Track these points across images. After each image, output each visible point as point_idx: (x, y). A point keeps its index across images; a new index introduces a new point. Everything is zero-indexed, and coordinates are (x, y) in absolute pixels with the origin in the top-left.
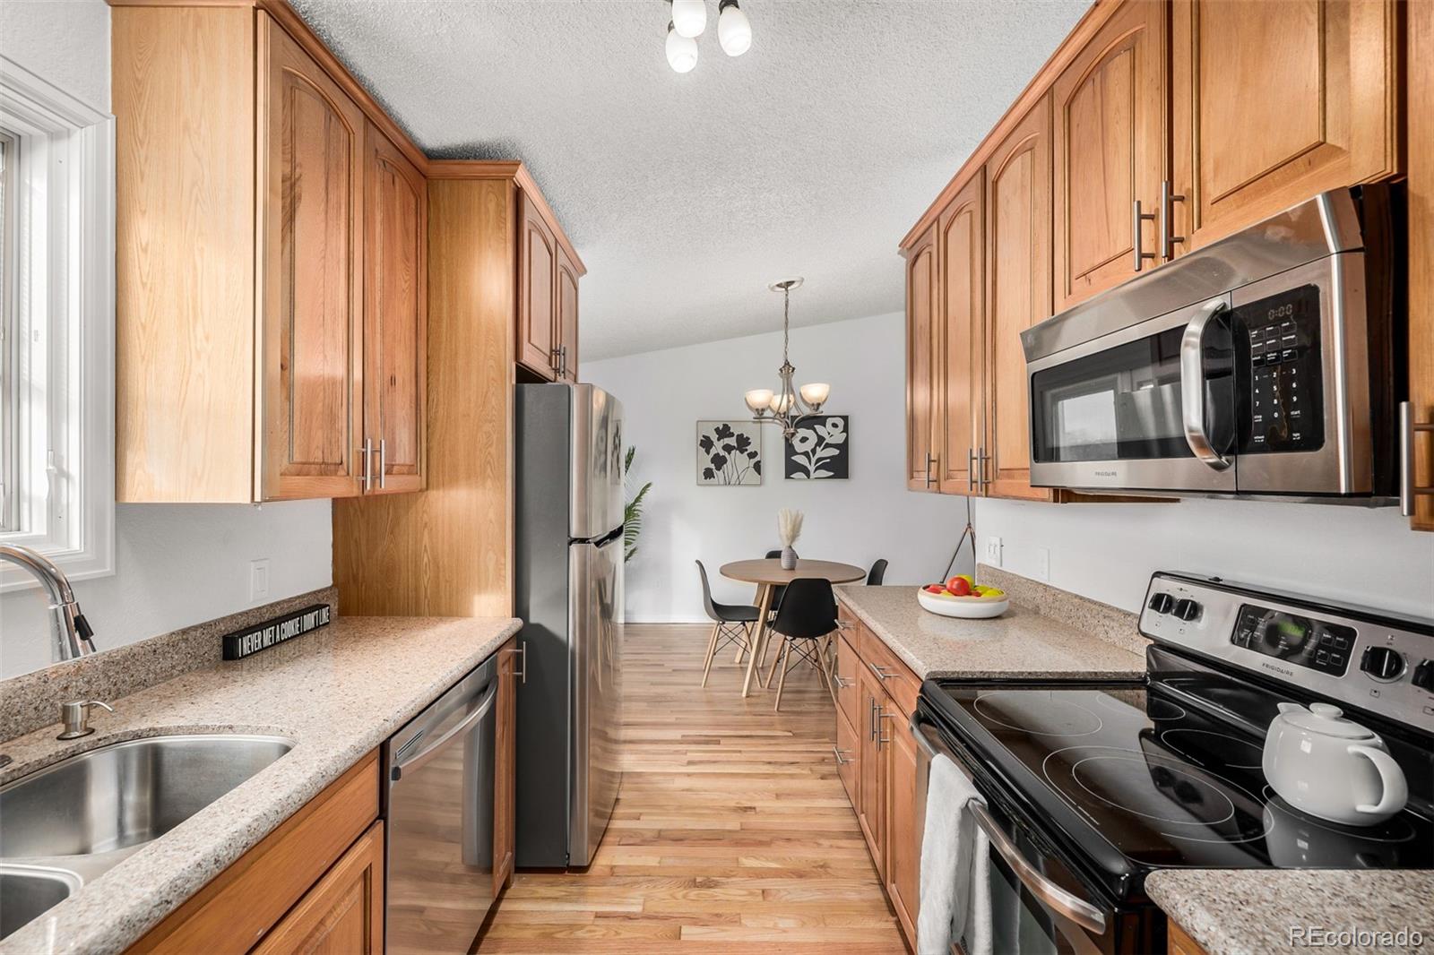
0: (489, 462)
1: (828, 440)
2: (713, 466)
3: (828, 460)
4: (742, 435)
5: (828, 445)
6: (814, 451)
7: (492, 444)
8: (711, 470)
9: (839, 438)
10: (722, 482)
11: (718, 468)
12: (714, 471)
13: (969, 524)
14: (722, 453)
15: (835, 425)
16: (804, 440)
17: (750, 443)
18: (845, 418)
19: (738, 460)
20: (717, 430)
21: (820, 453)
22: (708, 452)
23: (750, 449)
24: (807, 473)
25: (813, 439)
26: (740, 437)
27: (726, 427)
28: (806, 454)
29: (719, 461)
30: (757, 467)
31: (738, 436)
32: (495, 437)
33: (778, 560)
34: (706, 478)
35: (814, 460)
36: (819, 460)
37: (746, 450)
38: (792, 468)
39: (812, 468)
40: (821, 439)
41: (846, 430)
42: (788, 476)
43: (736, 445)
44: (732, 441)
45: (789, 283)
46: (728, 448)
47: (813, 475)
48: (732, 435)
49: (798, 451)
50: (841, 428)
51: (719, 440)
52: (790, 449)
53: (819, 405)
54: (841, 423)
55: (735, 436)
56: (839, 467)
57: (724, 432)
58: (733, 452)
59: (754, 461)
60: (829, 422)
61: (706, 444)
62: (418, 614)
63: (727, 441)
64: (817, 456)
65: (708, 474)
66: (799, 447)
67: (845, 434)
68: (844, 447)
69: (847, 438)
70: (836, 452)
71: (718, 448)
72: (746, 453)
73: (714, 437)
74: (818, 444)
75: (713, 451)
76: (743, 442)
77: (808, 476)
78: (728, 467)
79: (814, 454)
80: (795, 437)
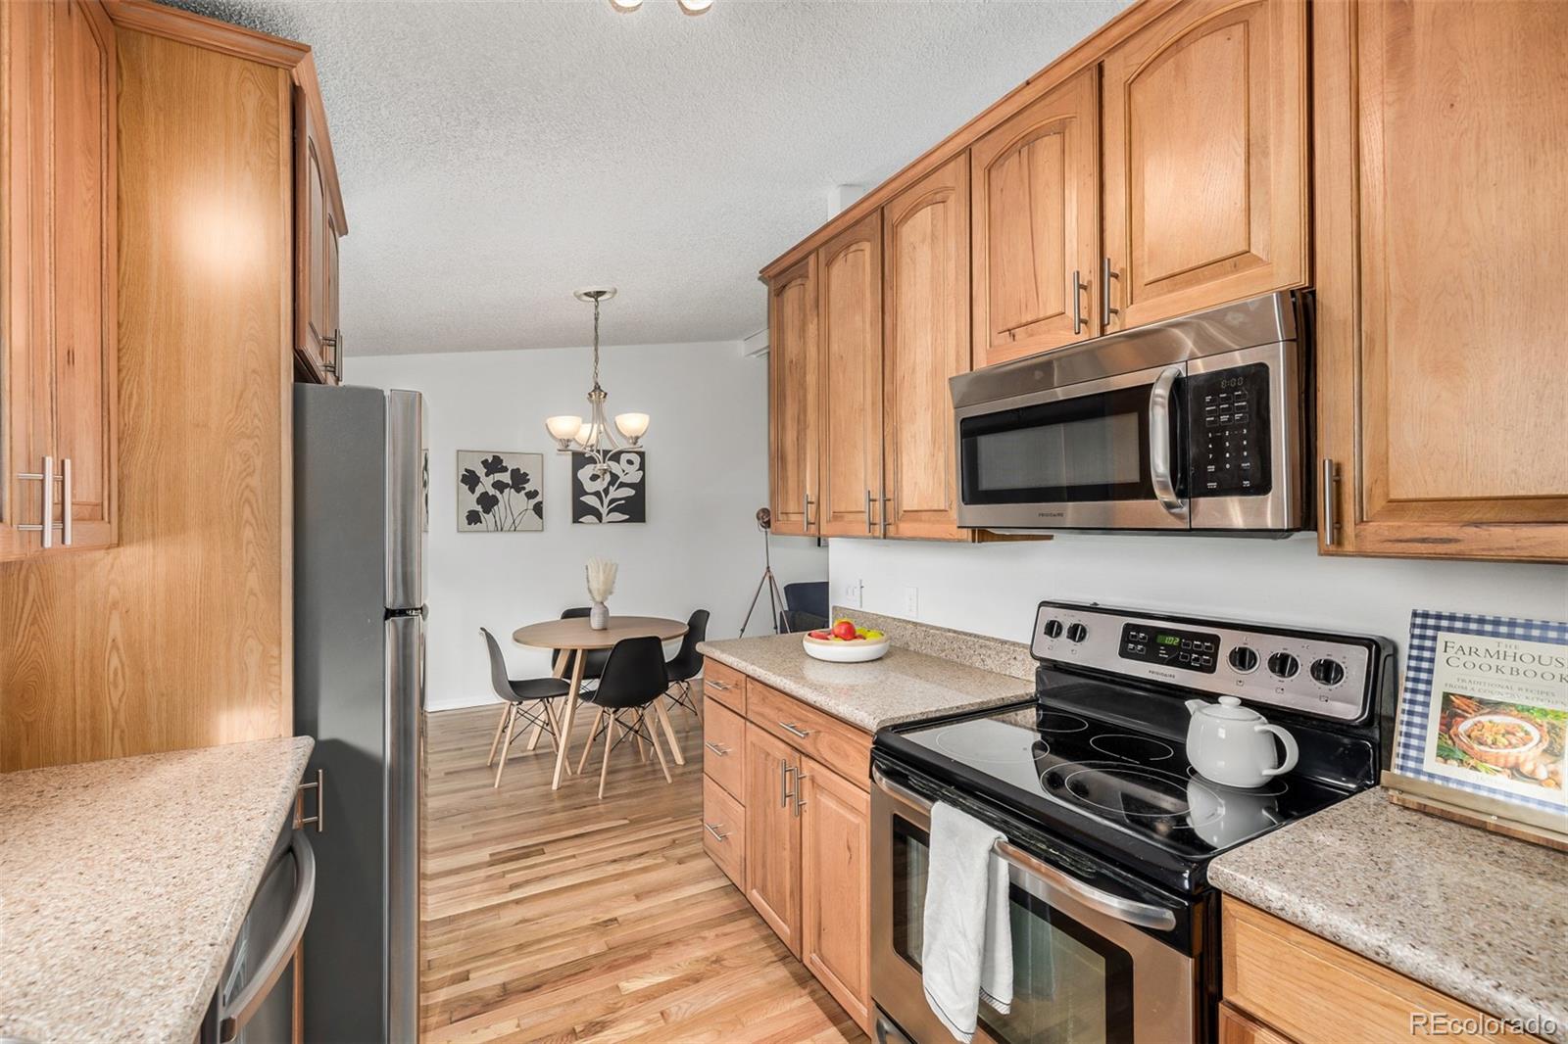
0: (248, 501)
1: (623, 479)
2: (479, 508)
3: (623, 502)
4: (518, 470)
5: (622, 485)
6: (606, 491)
7: (254, 471)
8: (477, 512)
9: (634, 476)
10: (492, 526)
11: (487, 511)
12: (482, 514)
13: (768, 568)
14: (492, 492)
15: (630, 462)
16: (594, 477)
17: (529, 480)
18: (642, 455)
19: (513, 502)
20: (485, 463)
21: (614, 493)
22: (473, 492)
23: (529, 487)
24: (599, 517)
25: (605, 478)
26: (515, 473)
27: (497, 460)
28: (597, 494)
29: (488, 502)
30: (538, 509)
31: (512, 471)
32: (258, 462)
33: (587, 618)
34: (469, 524)
35: (606, 501)
36: (612, 501)
37: (524, 488)
38: (580, 511)
39: (604, 511)
40: (614, 477)
41: (642, 467)
42: (576, 520)
43: (510, 482)
44: (506, 478)
45: (600, 293)
46: (500, 486)
47: (605, 519)
48: (505, 469)
49: (588, 491)
50: (637, 465)
51: (487, 475)
52: (578, 489)
53: (637, 438)
54: (636, 459)
55: (509, 471)
56: (634, 509)
57: (494, 465)
58: (507, 491)
59: (533, 502)
60: (624, 457)
61: (470, 479)
62: (97, 756)
63: (498, 476)
64: (609, 497)
65: (473, 518)
66: (589, 486)
67: (641, 472)
68: (640, 487)
69: (643, 477)
70: (631, 492)
71: (486, 485)
72: (523, 492)
73: (481, 471)
74: (612, 483)
75: (479, 490)
76: (519, 479)
77: (600, 520)
78: (499, 509)
79: (607, 494)
80: (585, 474)
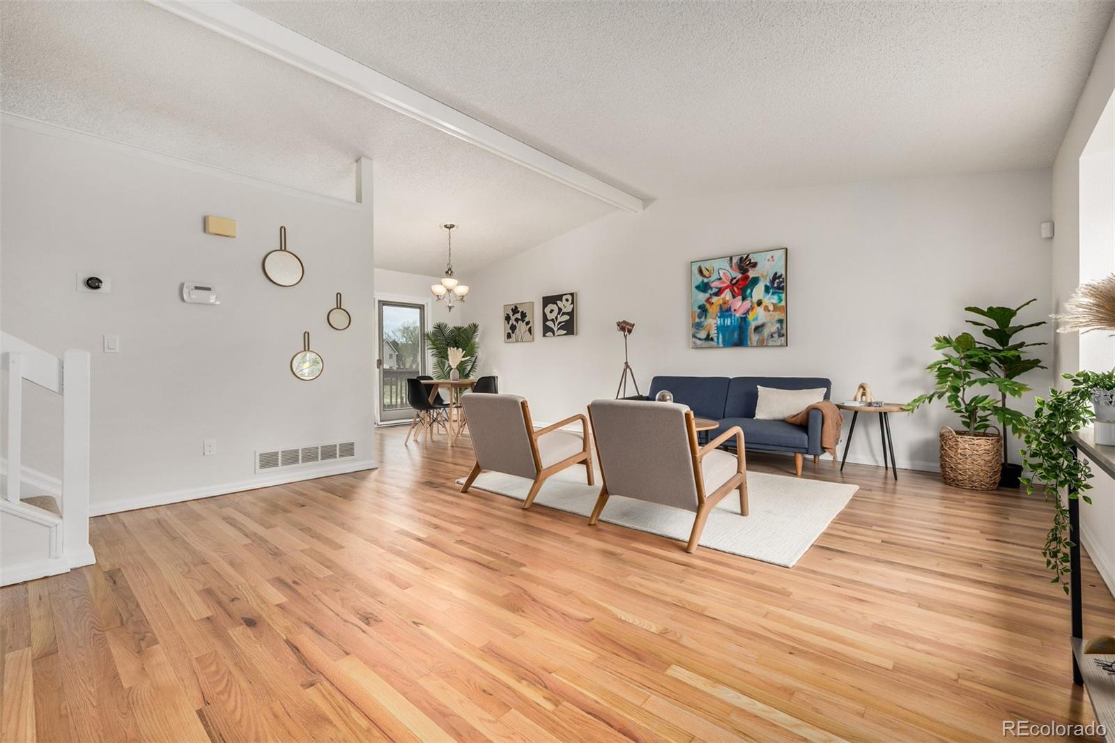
1: (564, 310)
2: (510, 331)
3: (564, 323)
4: (523, 311)
5: (564, 314)
6: (556, 318)
8: (510, 333)
9: (569, 309)
10: (515, 341)
11: (513, 333)
13: (626, 363)
14: (515, 323)
15: (567, 300)
16: (552, 311)
17: (527, 316)
18: (572, 294)
19: (522, 327)
20: (512, 309)
21: (560, 319)
22: (508, 323)
23: (527, 319)
24: (553, 332)
25: (556, 311)
27: (516, 307)
28: (553, 320)
29: (513, 328)
30: (530, 330)
31: (521, 312)
34: (508, 339)
35: (556, 324)
36: (559, 324)
37: (525, 320)
38: (547, 330)
39: (555, 329)
40: (560, 309)
41: (573, 303)
42: (544, 335)
43: (520, 318)
44: (518, 316)
45: (452, 226)
46: (517, 320)
47: (556, 334)
48: (518, 312)
49: (549, 319)
50: (570, 301)
51: (513, 315)
52: (545, 319)
54: (570, 297)
56: (569, 327)
57: (515, 310)
58: (519, 322)
59: (528, 327)
60: (564, 298)
61: (508, 318)
63: (516, 316)
64: (558, 322)
65: (509, 336)
66: (550, 316)
67: (572, 305)
68: (571, 314)
69: (573, 308)
70: (568, 317)
71: (512, 321)
72: (525, 322)
73: (511, 314)
74: (559, 314)
75: (511, 323)
76: (523, 316)
77: (554, 335)
78: (517, 331)
79: (557, 320)
80: (547, 310)
